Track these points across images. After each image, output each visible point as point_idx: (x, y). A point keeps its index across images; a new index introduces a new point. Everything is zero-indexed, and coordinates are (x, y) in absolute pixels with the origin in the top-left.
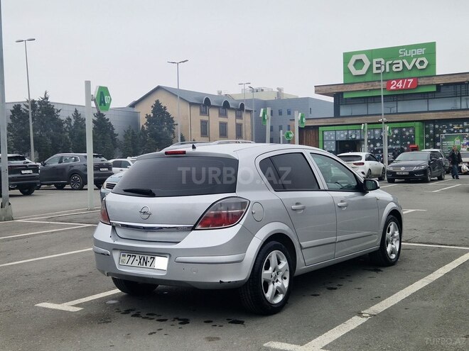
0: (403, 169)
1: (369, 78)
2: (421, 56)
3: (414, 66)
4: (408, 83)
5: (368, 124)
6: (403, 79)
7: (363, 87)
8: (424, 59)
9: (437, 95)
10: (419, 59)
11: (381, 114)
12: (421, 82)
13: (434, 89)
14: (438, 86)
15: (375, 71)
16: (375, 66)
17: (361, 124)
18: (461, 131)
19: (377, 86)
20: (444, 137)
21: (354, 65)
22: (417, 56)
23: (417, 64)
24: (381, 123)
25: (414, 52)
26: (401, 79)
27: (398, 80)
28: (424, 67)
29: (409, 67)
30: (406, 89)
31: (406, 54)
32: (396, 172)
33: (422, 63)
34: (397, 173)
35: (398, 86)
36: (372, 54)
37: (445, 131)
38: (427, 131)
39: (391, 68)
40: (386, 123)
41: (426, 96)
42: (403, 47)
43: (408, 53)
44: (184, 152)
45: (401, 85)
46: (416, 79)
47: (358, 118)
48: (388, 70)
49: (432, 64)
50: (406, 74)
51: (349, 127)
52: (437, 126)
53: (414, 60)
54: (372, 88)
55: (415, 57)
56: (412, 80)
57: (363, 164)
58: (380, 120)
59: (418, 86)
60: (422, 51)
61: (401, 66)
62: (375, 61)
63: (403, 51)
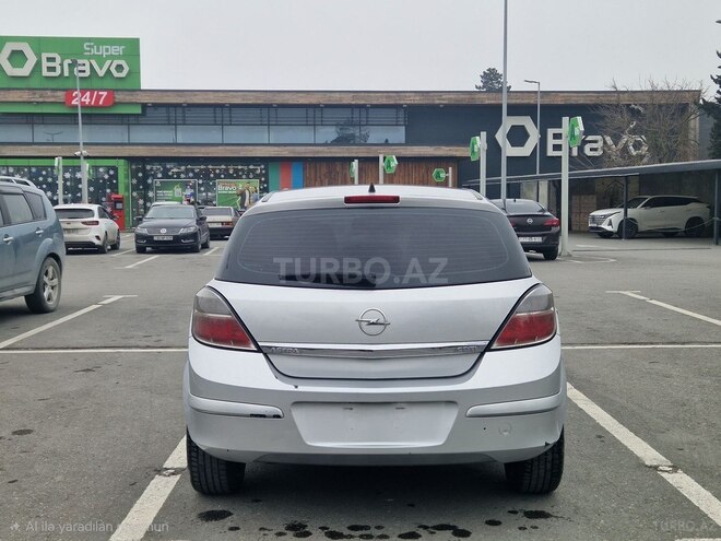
0: (164, 231)
1: (34, 83)
2: (119, 57)
3: (109, 71)
4: (99, 97)
5: (64, 158)
6: (92, 91)
7: (26, 96)
8: (123, 62)
9: (142, 119)
10: (116, 62)
11: (78, 144)
12: (119, 97)
13: (138, 110)
14: (144, 106)
15: (45, 73)
16: (45, 64)
17: (54, 158)
18: (182, 176)
19: (48, 97)
20: (158, 184)
21: (9, 59)
22: (112, 57)
23: (113, 69)
24: (78, 158)
25: (107, 50)
26: (88, 90)
27: (83, 91)
28: (123, 74)
29: (101, 73)
30: (97, 106)
31: (94, 51)
32: (152, 237)
33: (119, 68)
34: (155, 238)
35: (83, 100)
36: (39, 44)
37: (160, 175)
38: (134, 175)
39: (71, 72)
40: (86, 158)
41: (125, 120)
42: (89, 40)
43: (98, 51)
44: (396, 199)
45: (87, 101)
46: (111, 92)
47: (24, 147)
48: (66, 74)
49: (135, 73)
50: (96, 84)
51: (10, 162)
52: (148, 167)
53: (109, 62)
54: (41, 100)
55: (108, 57)
56: (105, 94)
57: (97, 223)
58: (78, 153)
59: (115, 104)
60: (120, 50)
61: (87, 68)
62: (44, 56)
63: (89, 46)
